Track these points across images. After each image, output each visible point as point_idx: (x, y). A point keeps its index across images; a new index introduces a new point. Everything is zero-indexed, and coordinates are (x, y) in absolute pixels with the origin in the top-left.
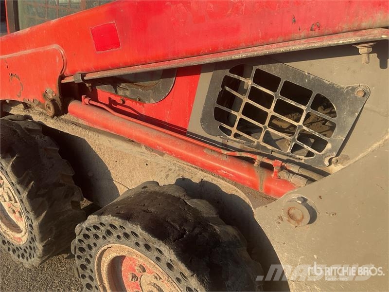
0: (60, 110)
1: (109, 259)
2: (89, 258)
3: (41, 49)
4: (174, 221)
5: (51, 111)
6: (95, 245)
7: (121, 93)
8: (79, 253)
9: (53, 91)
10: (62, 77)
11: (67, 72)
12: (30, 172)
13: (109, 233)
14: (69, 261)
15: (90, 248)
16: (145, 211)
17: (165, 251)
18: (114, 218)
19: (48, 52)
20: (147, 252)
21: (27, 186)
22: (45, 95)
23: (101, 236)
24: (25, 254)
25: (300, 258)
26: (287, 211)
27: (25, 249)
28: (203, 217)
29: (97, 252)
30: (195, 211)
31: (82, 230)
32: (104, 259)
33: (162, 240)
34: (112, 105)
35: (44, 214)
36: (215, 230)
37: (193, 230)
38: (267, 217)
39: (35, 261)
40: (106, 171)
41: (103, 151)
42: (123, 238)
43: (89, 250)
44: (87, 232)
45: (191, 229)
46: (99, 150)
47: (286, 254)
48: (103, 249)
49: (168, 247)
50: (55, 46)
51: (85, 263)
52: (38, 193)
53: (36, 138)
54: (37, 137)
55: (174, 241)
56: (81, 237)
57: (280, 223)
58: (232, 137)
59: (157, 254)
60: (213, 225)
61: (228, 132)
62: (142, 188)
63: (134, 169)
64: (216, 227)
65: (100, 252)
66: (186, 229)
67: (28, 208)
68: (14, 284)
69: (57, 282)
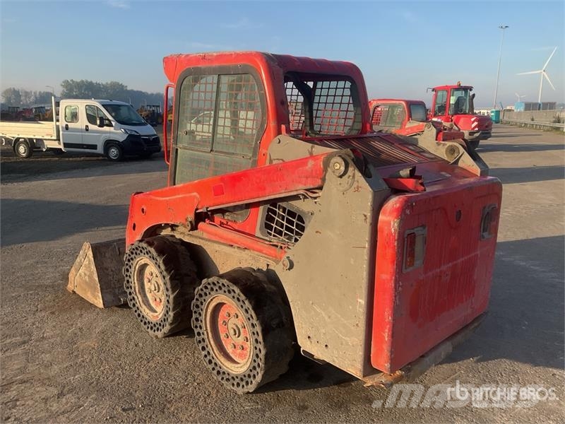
0: (194, 227)
3: (188, 195)
5: (189, 228)
6: (210, 293)
7: (226, 218)
8: (196, 309)
9: (191, 217)
10: (197, 209)
11: (199, 207)
12: (172, 265)
13: (212, 289)
15: (202, 304)
19: (191, 196)
20: (237, 302)
21: (170, 272)
22: (186, 220)
23: (215, 290)
24: (159, 327)
27: (161, 323)
29: (205, 304)
31: (198, 291)
34: (221, 224)
35: (177, 291)
39: (160, 334)
41: (216, 257)
42: (227, 293)
43: (201, 306)
48: (209, 301)
50: (195, 194)
51: (198, 316)
52: (176, 278)
54: (178, 246)
58: (272, 237)
61: (270, 234)
67: (169, 286)
68: (150, 347)
69: (178, 348)
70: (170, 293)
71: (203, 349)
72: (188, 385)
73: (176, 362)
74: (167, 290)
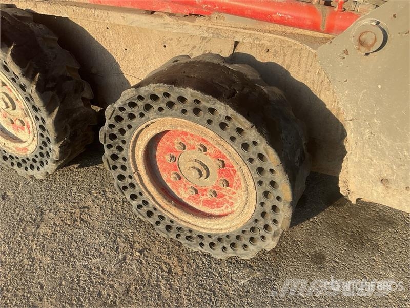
1: (146, 140)
2: (121, 144)
4: (222, 82)
6: (130, 127)
8: (109, 141)
12: (33, 62)
13: (148, 107)
14: (82, 170)
15: (122, 132)
16: (187, 76)
17: (220, 108)
18: (158, 84)
20: (196, 117)
21: (33, 79)
23: (137, 115)
24: (34, 164)
25: (362, 92)
26: (357, 38)
27: (35, 158)
28: (249, 79)
29: (132, 134)
30: (239, 74)
31: (114, 111)
32: (139, 142)
33: (217, 98)
35: (57, 110)
36: (262, 90)
37: (243, 89)
38: (330, 55)
39: (50, 167)
40: (114, 64)
41: (108, 39)
42: (166, 110)
43: (121, 136)
44: (120, 114)
45: (241, 89)
46: (103, 39)
47: (347, 92)
48: (140, 129)
49: (223, 104)
51: (116, 152)
52: (47, 86)
53: (30, 26)
55: (228, 98)
56: (112, 121)
57: (344, 58)
59: (208, 116)
60: (260, 86)
62: (174, 62)
63: (149, 55)
64: (262, 87)
65: (136, 133)
66: (236, 89)
67: (38, 103)
68: (28, 196)
69: (74, 189)
70: (43, 114)
71: (133, 197)
72: (125, 258)
73: (85, 217)
74: (35, 109)
